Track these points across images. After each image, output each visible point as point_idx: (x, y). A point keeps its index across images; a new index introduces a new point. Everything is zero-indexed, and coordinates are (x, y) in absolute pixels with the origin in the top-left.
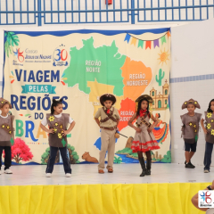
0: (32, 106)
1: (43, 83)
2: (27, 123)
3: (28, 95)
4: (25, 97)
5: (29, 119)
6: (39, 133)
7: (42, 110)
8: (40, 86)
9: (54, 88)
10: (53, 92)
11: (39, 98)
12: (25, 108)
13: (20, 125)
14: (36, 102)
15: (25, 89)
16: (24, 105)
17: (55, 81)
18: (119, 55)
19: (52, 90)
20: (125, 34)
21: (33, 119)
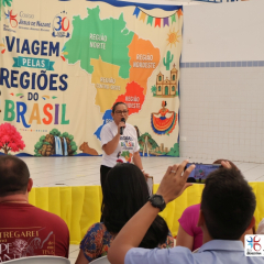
0: (25, 84)
1: (39, 56)
2: (19, 104)
3: (21, 70)
4: (17, 72)
5: (20, 100)
6: (32, 118)
7: (37, 90)
8: (36, 60)
9: (52, 63)
10: (51, 69)
11: (34, 75)
12: (16, 86)
13: (10, 106)
14: (30, 79)
15: (17, 62)
16: (15, 82)
17: (54, 55)
18: (126, 31)
19: (50, 65)
20: (134, 8)
21: (25, 100)
